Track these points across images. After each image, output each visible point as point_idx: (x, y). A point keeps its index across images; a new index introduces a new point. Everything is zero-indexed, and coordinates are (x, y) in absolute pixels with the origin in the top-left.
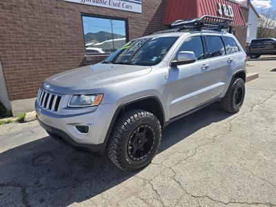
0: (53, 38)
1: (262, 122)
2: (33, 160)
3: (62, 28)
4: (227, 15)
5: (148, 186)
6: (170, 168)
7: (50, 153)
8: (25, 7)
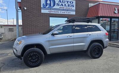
0: (38, 24)
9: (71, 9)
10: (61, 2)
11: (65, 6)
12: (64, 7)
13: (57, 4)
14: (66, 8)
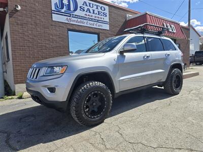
0: (48, 44)
1: (196, 100)
2: (21, 119)
3: (55, 38)
4: (171, 31)
5: (98, 136)
6: (117, 126)
7: (33, 116)
8: (32, 24)
9: (102, 20)
10: (87, 5)
11: (94, 13)
12: (92, 14)
13: (80, 7)
14: (95, 17)
